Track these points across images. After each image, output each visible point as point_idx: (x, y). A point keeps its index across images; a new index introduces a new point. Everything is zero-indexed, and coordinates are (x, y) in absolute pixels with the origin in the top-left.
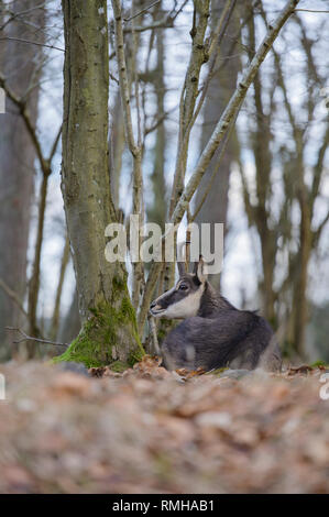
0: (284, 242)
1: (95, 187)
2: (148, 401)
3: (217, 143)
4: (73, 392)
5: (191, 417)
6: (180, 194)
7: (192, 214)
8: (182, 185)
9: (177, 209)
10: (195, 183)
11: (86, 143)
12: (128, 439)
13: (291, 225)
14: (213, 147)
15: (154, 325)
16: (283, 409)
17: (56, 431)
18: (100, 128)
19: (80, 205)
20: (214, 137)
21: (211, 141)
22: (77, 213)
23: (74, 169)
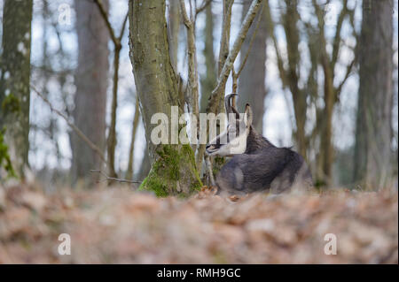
0: (312, 100)
1: (157, 54)
2: (206, 214)
3: (254, 14)
4: (144, 209)
5: (242, 225)
6: (226, 57)
7: (236, 73)
8: (227, 50)
9: (224, 69)
10: (238, 47)
11: (148, 19)
12: (191, 242)
13: (317, 85)
14: (251, 18)
15: (209, 163)
16: (317, 215)
17: (132, 239)
18: (159, 5)
19: (145, 69)
20: (251, 9)
21: (249, 13)
22: (143, 75)
23: (139, 40)
